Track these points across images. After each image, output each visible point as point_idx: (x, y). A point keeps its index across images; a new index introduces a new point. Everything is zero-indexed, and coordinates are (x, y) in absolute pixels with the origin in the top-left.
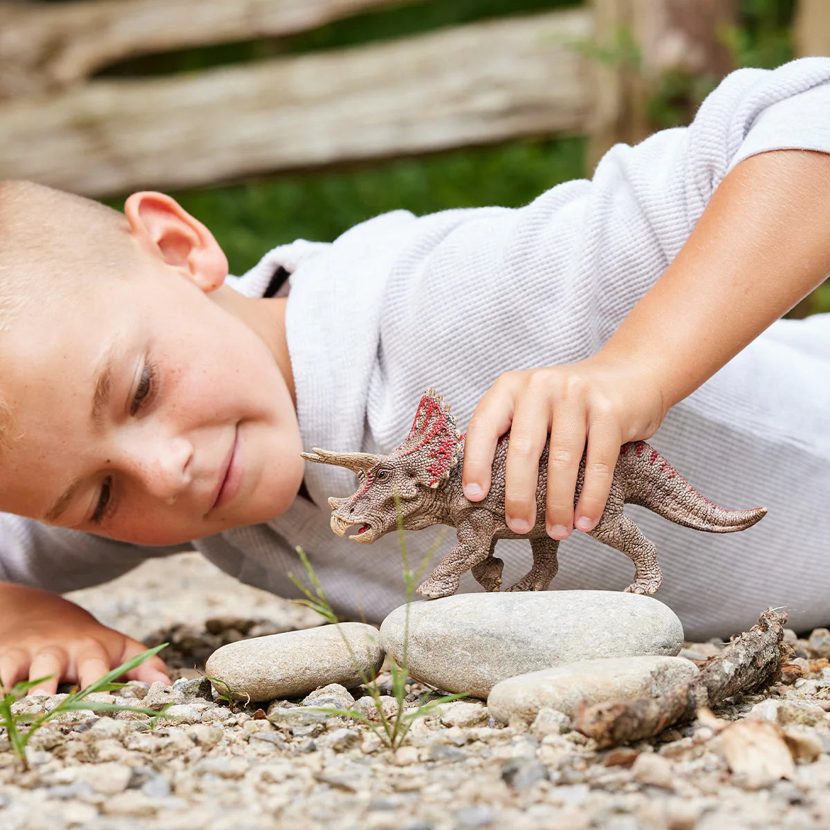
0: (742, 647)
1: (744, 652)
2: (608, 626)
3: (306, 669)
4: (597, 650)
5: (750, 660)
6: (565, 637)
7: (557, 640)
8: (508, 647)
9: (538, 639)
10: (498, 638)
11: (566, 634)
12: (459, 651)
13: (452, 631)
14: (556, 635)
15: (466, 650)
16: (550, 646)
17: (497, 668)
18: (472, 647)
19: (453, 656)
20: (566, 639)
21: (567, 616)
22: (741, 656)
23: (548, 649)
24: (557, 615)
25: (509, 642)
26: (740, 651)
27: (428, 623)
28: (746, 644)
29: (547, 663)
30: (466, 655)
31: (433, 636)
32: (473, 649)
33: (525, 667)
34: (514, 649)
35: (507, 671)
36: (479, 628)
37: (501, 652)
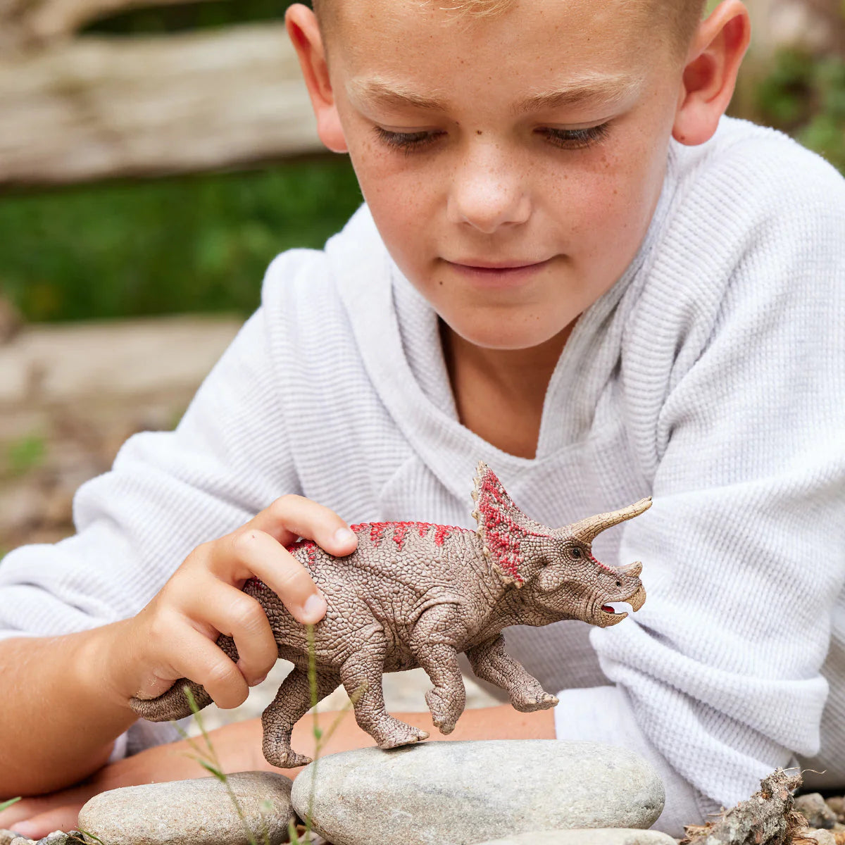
0: (735, 820)
1: (737, 826)
2: (582, 780)
3: (201, 829)
4: (571, 809)
5: (746, 835)
6: (532, 793)
7: (522, 798)
8: (460, 806)
9: (498, 796)
10: (448, 795)
11: (533, 789)
12: (397, 812)
13: (388, 787)
14: (520, 791)
15: (406, 811)
16: (513, 803)
17: (445, 832)
18: (413, 807)
19: (389, 817)
20: (533, 796)
21: (532, 768)
22: (732, 831)
23: (510, 807)
24: (520, 767)
25: (461, 800)
26: (731, 825)
27: (357, 778)
28: (740, 815)
29: (509, 824)
30: (406, 817)
31: (365, 793)
32: (415, 809)
33: (482, 830)
34: (467, 808)
35: (458, 835)
36: (423, 784)
37: (450, 812)
